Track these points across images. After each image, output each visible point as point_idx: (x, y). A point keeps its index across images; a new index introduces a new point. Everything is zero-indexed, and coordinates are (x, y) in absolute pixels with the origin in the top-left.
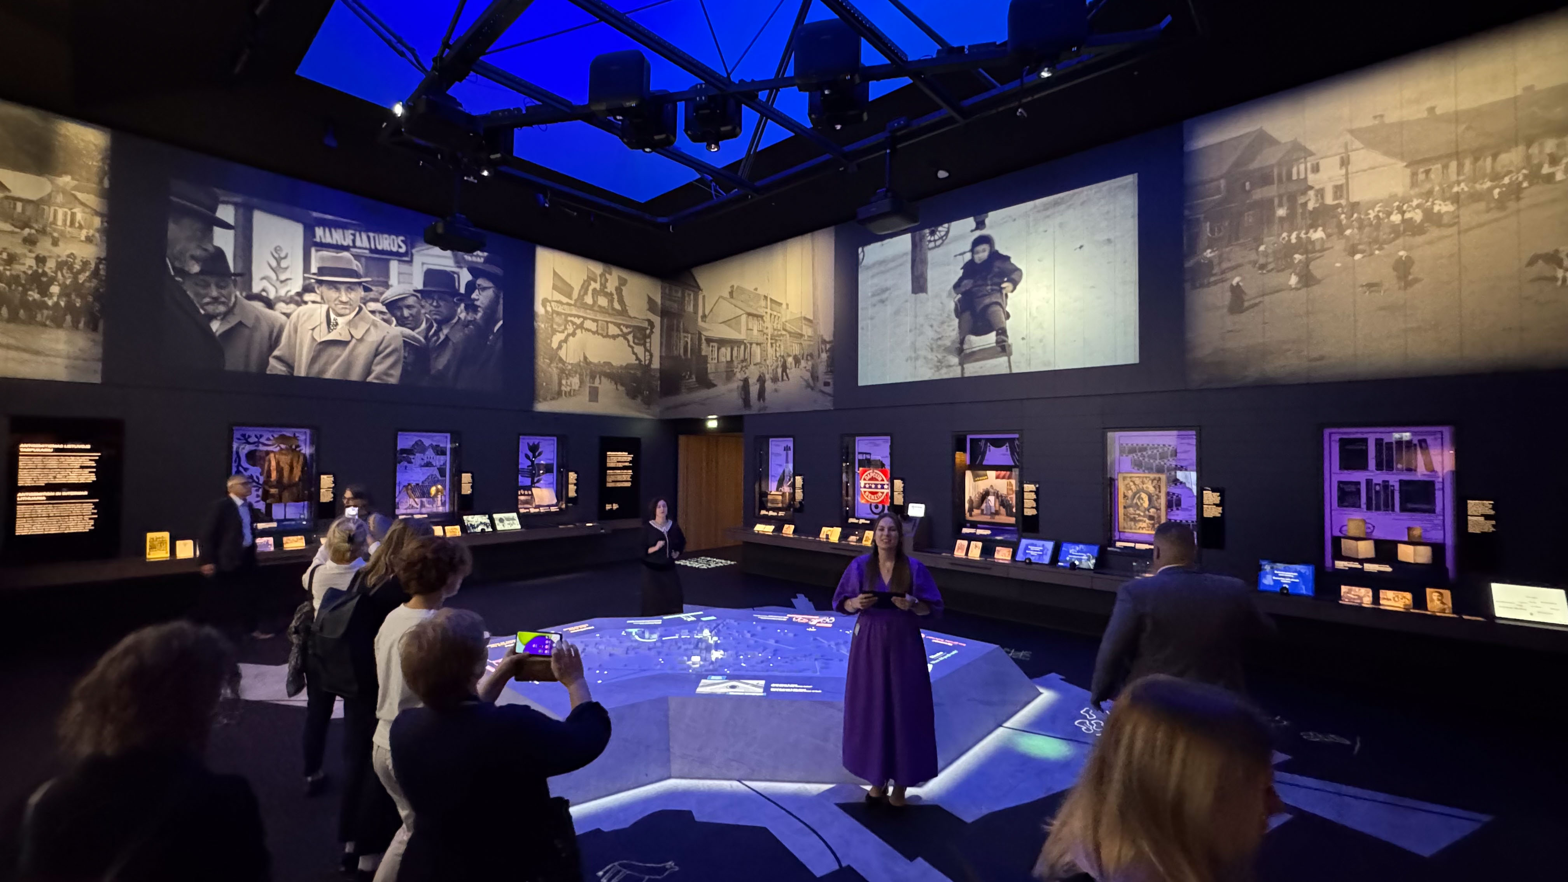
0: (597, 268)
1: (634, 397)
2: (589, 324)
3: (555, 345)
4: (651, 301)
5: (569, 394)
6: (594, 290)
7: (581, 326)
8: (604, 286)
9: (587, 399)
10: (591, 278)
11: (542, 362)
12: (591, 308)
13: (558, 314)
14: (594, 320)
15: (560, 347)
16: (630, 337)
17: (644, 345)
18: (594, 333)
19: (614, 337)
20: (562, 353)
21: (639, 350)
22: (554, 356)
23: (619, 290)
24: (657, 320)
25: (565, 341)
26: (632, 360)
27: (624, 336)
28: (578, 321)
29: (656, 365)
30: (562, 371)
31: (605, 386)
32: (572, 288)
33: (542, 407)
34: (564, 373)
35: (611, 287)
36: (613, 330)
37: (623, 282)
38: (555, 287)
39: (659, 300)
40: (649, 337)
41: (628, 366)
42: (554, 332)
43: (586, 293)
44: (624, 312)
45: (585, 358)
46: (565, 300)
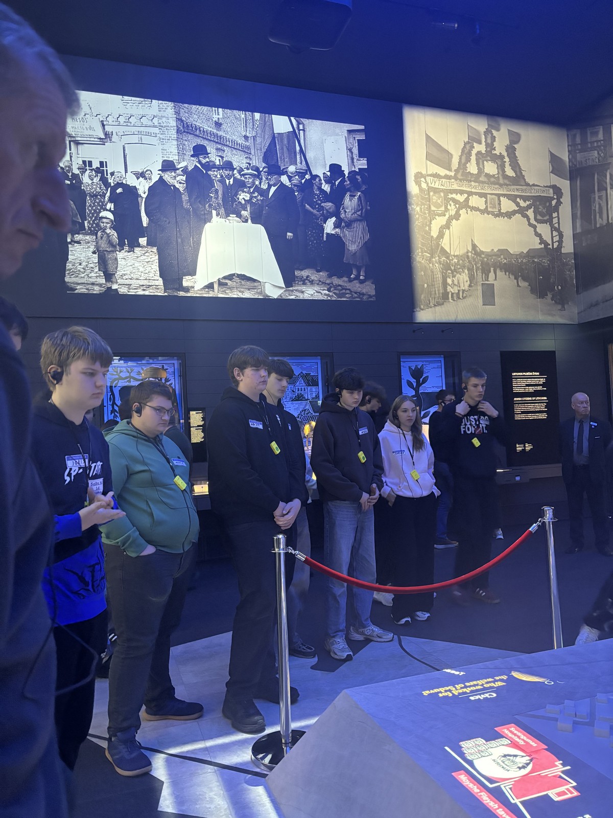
0: (480, 124)
1: (542, 295)
2: (475, 201)
3: (435, 233)
4: (554, 160)
5: (457, 297)
6: (479, 153)
7: (465, 205)
8: (490, 147)
9: (481, 301)
10: (474, 139)
11: (421, 257)
12: (476, 178)
13: (436, 191)
14: (482, 195)
15: (441, 235)
16: (530, 213)
17: (550, 221)
18: (483, 212)
19: (509, 215)
20: (445, 243)
21: (544, 230)
22: (436, 248)
23: (511, 150)
24: (565, 185)
25: (447, 226)
26: (536, 244)
27: (522, 211)
28: (461, 198)
29: (568, 247)
30: (446, 266)
31: (502, 282)
32: (450, 155)
33: (424, 315)
34: (448, 269)
35: (500, 147)
36: (507, 205)
37: (515, 138)
38: (429, 157)
39: (565, 157)
40: (556, 209)
41: (531, 253)
42: (433, 216)
43: (468, 160)
44: (519, 179)
45: (474, 246)
46: (443, 172)
